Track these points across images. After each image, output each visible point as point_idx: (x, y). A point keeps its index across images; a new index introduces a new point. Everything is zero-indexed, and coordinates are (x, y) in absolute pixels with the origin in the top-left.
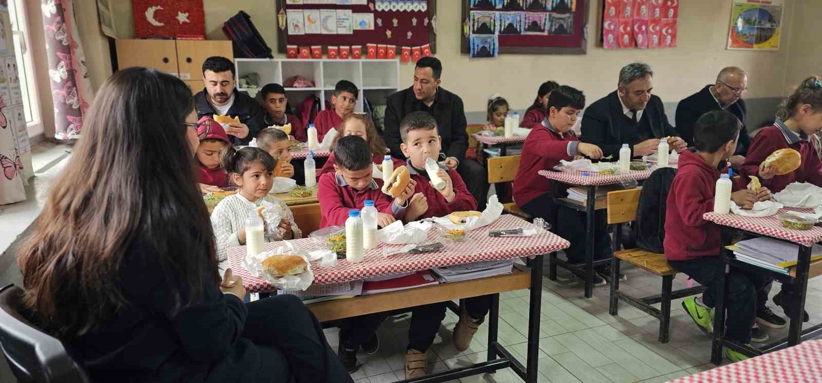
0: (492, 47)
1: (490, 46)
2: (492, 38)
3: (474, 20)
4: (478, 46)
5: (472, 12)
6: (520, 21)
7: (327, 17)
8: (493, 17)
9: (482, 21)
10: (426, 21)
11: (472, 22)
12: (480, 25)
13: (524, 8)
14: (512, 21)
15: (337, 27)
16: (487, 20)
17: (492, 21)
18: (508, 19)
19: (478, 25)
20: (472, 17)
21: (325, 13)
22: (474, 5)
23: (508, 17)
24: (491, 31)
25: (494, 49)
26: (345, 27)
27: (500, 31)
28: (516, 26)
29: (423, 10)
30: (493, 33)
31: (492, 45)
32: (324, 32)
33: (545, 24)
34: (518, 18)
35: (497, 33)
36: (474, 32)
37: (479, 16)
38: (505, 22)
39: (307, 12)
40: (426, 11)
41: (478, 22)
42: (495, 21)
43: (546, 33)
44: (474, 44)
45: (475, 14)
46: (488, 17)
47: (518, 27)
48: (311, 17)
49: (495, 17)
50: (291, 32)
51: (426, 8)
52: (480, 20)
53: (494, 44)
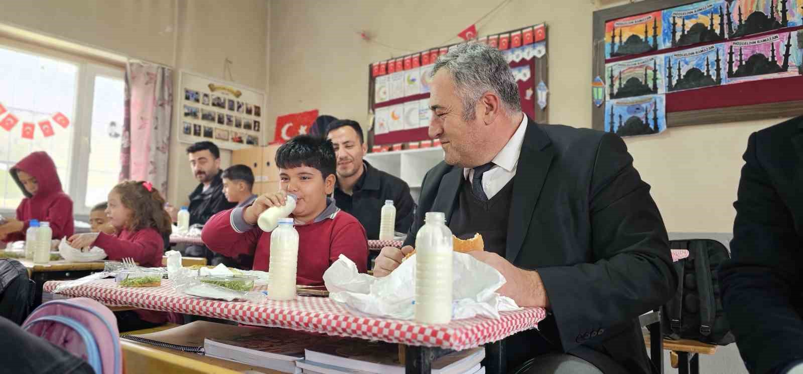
0: (651, 116)
1: (646, 114)
2: (653, 100)
3: (612, 77)
4: (620, 117)
5: (608, 65)
6: (718, 61)
7: (411, 110)
8: (652, 66)
9: (627, 76)
10: (529, 93)
11: (608, 81)
12: (624, 82)
13: (726, 36)
14: (698, 65)
15: (420, 119)
16: (639, 73)
17: (650, 72)
18: (687, 63)
19: (620, 84)
20: (607, 74)
21: (408, 105)
22: (612, 55)
23: (687, 59)
24: (649, 89)
25: (655, 119)
26: (427, 118)
27: (670, 87)
28: (708, 71)
29: (525, 79)
30: (655, 90)
31: (652, 112)
32: (407, 127)
33: (787, 55)
34: (712, 57)
35: (662, 90)
36: (612, 96)
37: (622, 70)
38: (679, 69)
39: (393, 108)
40: (529, 80)
41: (620, 79)
42: (655, 71)
43: (793, 72)
44: (612, 115)
45: (614, 68)
46: (641, 67)
47: (713, 73)
48: (395, 113)
49: (655, 64)
50: (378, 131)
51: (528, 75)
52: (623, 76)
53: (655, 111)
